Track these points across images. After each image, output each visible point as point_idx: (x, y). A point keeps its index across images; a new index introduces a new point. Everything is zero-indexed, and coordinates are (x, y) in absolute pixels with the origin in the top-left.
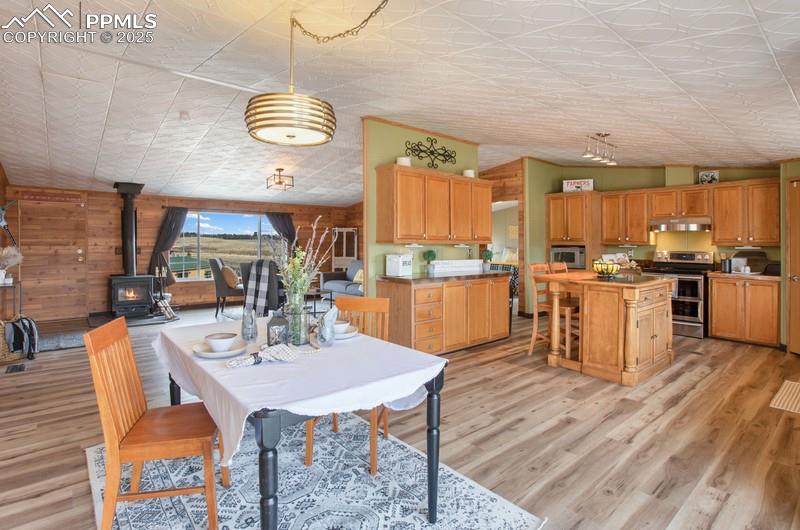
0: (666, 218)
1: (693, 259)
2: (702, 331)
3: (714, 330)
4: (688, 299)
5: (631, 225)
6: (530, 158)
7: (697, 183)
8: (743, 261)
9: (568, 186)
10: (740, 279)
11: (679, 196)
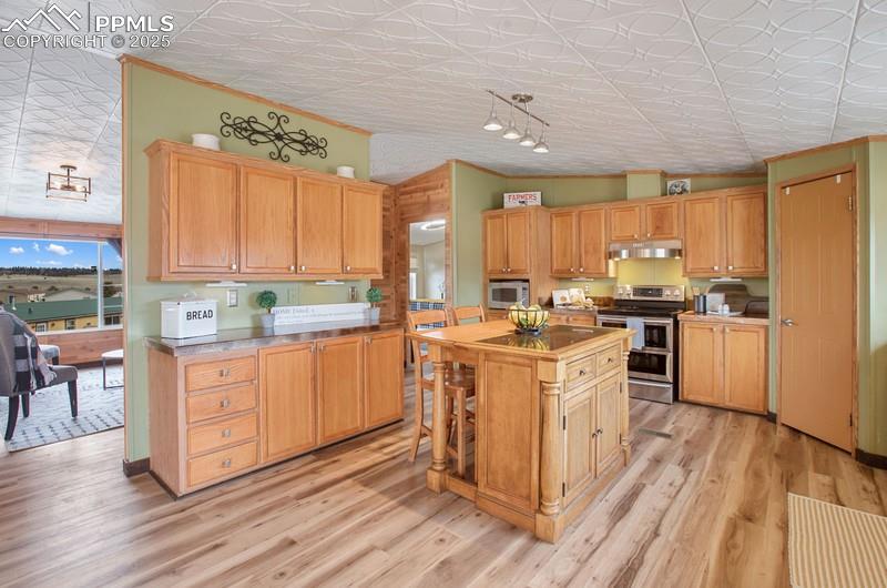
0: (628, 241)
1: (660, 295)
2: (670, 394)
3: (685, 393)
4: (655, 351)
5: (586, 252)
6: (457, 161)
7: (664, 194)
8: (720, 297)
9: (510, 202)
10: (719, 322)
11: (643, 212)
